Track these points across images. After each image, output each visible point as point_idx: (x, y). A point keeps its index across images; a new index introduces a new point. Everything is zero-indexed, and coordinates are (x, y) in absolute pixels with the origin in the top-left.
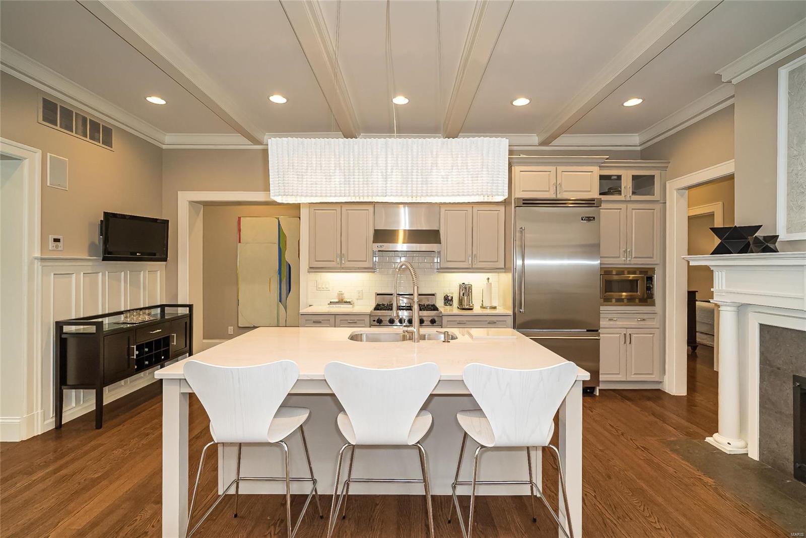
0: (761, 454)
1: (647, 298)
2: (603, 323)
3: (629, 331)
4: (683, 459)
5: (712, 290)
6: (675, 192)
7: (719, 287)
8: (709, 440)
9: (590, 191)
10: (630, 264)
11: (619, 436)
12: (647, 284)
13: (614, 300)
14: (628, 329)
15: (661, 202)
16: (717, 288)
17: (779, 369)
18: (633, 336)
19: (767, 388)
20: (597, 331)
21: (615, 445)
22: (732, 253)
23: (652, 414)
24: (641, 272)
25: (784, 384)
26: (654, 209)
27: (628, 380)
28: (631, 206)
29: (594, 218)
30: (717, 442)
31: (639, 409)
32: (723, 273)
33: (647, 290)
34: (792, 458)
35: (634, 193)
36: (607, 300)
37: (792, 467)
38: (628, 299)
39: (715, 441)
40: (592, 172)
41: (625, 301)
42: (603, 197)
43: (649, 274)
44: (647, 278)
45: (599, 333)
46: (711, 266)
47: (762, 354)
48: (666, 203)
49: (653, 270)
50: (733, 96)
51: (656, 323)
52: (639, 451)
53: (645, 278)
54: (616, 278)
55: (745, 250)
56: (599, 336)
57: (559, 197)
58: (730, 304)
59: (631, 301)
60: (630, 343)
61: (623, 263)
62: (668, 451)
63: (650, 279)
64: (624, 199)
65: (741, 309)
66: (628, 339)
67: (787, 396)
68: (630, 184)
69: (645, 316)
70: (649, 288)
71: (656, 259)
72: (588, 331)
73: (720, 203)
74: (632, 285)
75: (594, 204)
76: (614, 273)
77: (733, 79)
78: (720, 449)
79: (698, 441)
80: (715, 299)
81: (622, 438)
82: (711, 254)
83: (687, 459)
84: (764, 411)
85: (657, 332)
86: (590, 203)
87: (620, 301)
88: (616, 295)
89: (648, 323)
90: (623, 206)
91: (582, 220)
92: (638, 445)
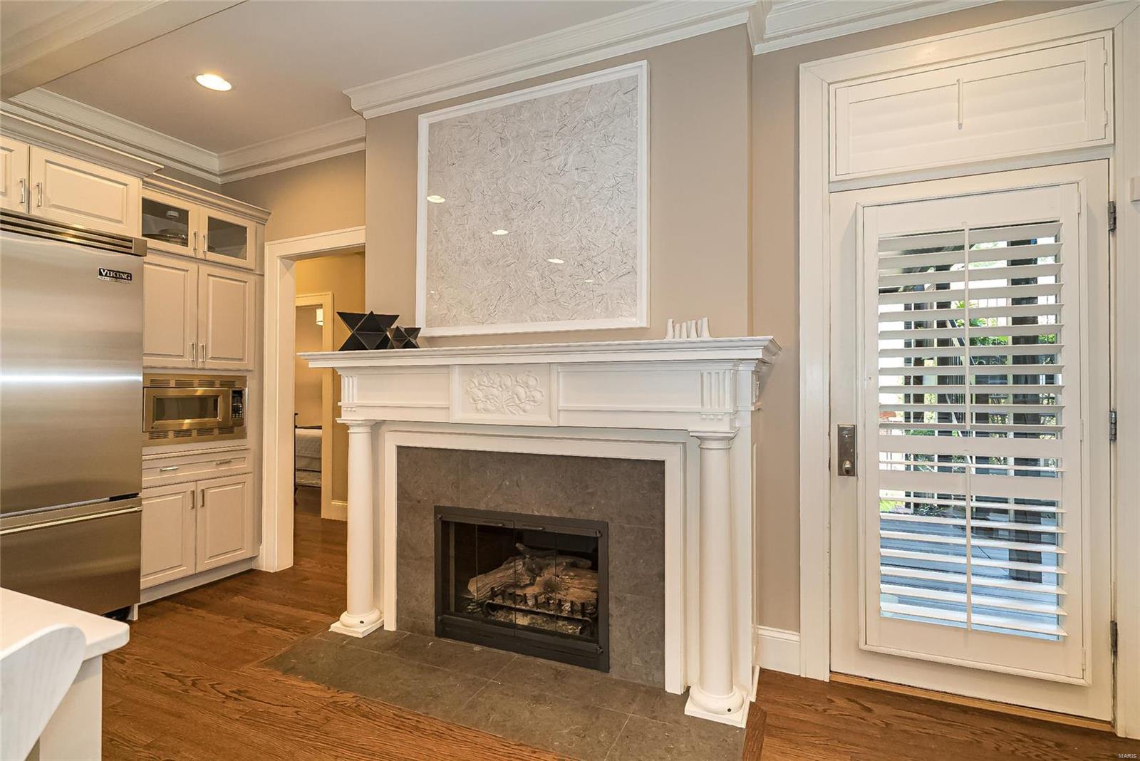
0: (399, 620)
1: (233, 425)
2: (147, 479)
3: (202, 485)
4: (303, 681)
5: (339, 404)
6: (279, 261)
7: (349, 400)
8: (336, 627)
9: (120, 222)
10: (203, 369)
11: (186, 691)
12: (233, 403)
13: (171, 435)
14: (199, 482)
15: (258, 272)
16: (346, 401)
17: (419, 502)
18: (209, 493)
19: (406, 530)
20: (135, 495)
21: (180, 716)
22: (366, 349)
23: (245, 618)
24: (222, 385)
25: (425, 520)
26: (246, 282)
27: (200, 569)
28: (205, 269)
29: (129, 276)
30: (347, 626)
31: (221, 618)
32: (354, 378)
33: (232, 413)
34: (432, 612)
35: (211, 249)
36: (156, 434)
37: (433, 622)
38: (199, 430)
39: (344, 625)
40: (126, 185)
41: (194, 433)
42: (151, 243)
43: (238, 386)
44: (234, 392)
45: (141, 499)
46: (338, 368)
47: (399, 485)
48: (263, 275)
49: (243, 380)
50: (364, 139)
51: (246, 466)
52: (230, 704)
53: (231, 392)
54: (172, 393)
55: (384, 344)
56: (141, 505)
57: (35, 213)
58: (363, 422)
59: (204, 433)
60: (203, 506)
61: (191, 366)
62: (278, 675)
63: (239, 394)
64: (191, 253)
65: (376, 427)
66: (197, 500)
67: (428, 532)
68: (204, 231)
69: (228, 457)
70: (237, 410)
71: (248, 363)
72: (112, 499)
73: (330, 293)
74: (204, 406)
75: (131, 248)
76: (173, 383)
77: (367, 109)
78: (350, 634)
79: (320, 636)
80: (343, 418)
81: (194, 692)
82: (340, 350)
83: (308, 677)
84: (402, 561)
85: (249, 479)
86: (120, 244)
87: (182, 434)
88: (172, 423)
89: (236, 467)
90: (192, 267)
91: (101, 274)
92: (227, 691)
